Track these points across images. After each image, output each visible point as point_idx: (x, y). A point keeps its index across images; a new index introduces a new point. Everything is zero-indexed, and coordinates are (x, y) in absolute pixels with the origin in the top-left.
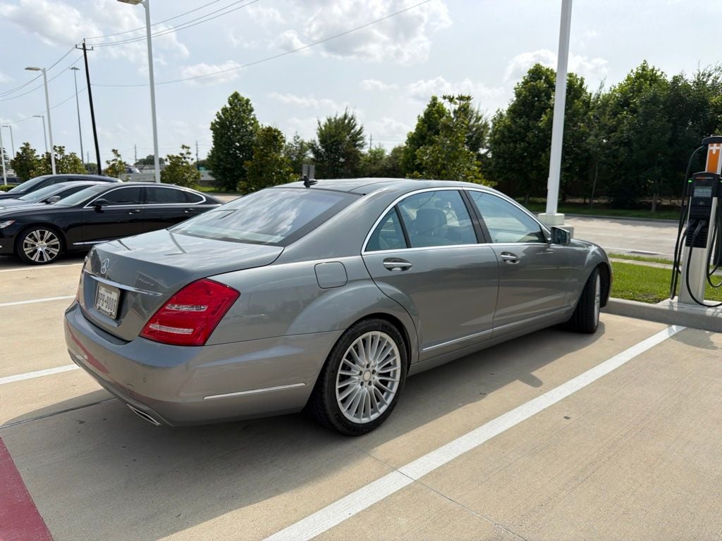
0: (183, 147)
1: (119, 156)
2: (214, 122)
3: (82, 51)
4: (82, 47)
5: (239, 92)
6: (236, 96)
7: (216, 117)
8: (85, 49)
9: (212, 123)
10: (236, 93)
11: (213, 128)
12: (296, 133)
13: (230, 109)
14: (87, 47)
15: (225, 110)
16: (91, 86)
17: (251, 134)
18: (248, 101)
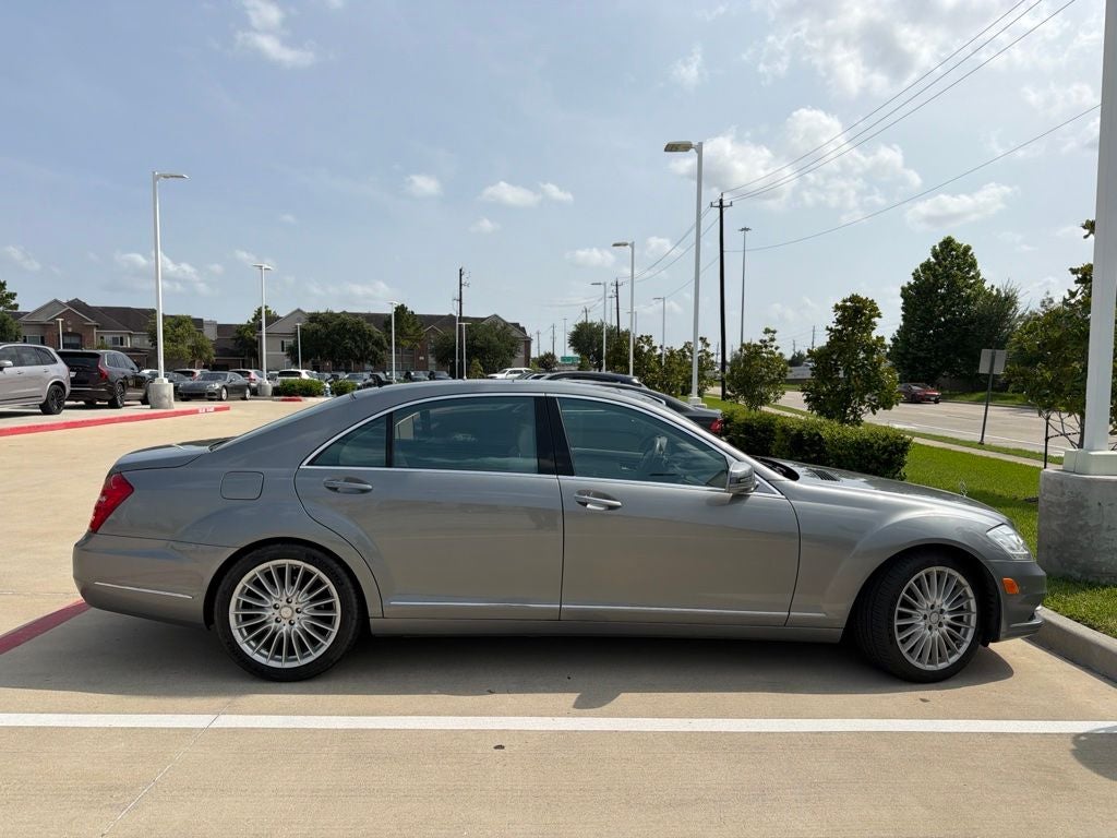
0: (767, 331)
1: (708, 345)
2: (906, 286)
3: (718, 210)
4: (718, 204)
5: (953, 237)
6: (948, 244)
7: (912, 277)
8: (721, 207)
9: (903, 289)
10: (949, 238)
11: (905, 293)
12: (1048, 293)
13: (935, 264)
14: (724, 204)
15: (926, 267)
16: (725, 254)
17: (968, 300)
18: (968, 248)
